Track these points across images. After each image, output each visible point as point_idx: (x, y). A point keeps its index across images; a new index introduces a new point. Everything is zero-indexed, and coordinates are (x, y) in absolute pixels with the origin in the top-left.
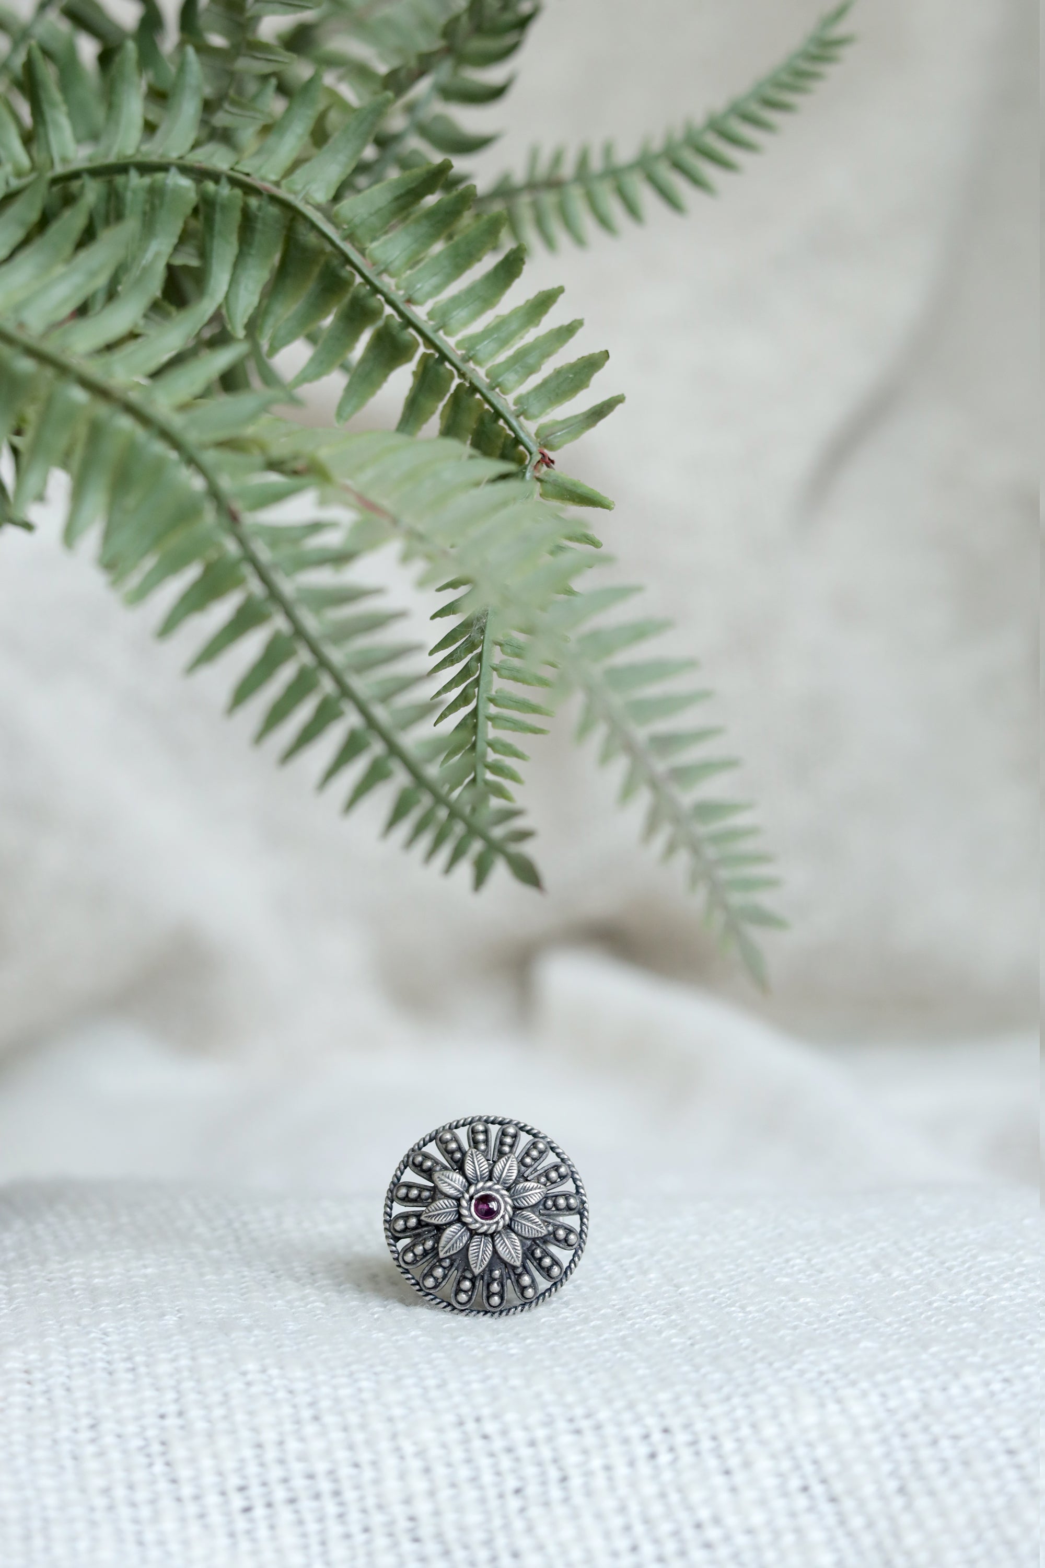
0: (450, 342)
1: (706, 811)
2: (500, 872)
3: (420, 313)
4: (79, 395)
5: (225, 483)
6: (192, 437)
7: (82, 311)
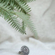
0: (23, 7)
1: (34, 31)
2: (24, 34)
3: (21, 6)
4: (3, 10)
5: (10, 14)
6: (9, 12)
7: (4, 5)
